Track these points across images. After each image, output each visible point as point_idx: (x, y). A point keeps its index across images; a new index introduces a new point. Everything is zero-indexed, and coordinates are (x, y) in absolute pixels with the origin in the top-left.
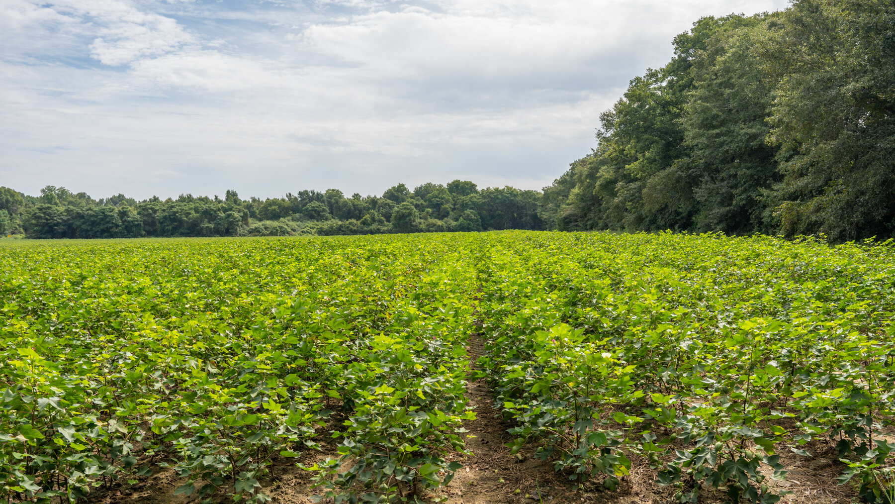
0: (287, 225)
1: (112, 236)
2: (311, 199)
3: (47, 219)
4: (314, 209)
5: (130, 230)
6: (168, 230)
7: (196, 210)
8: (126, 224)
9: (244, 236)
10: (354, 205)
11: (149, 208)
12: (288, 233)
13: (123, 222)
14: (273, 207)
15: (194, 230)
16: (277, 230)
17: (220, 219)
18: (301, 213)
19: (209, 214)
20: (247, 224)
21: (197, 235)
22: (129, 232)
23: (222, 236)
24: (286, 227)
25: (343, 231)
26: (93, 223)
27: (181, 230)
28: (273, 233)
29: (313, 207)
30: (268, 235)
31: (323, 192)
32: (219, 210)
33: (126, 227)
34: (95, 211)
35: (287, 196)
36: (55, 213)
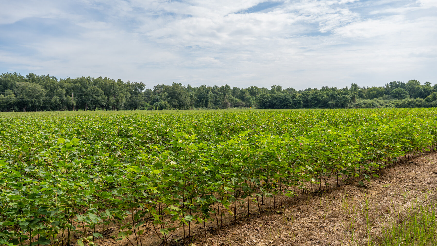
0: (378, 102)
1: (288, 107)
2: (397, 86)
3: (263, 100)
4: (397, 92)
5: (296, 105)
6: (313, 105)
7: (327, 94)
8: (294, 102)
9: (352, 108)
10: (424, 89)
11: (305, 94)
12: (377, 107)
13: (293, 101)
14: (373, 92)
15: (325, 105)
16: (370, 105)
17: (339, 99)
18: (389, 95)
19: (333, 97)
20: (355, 102)
21: (327, 108)
22: (295, 106)
23: (339, 108)
24: (377, 103)
25: (411, 105)
26: (281, 102)
27: (319, 105)
28: (368, 106)
29: (397, 91)
30: (365, 108)
31: (406, 82)
32: (339, 94)
33: (294, 104)
34: (282, 96)
35: (386, 85)
36: (266, 97)
